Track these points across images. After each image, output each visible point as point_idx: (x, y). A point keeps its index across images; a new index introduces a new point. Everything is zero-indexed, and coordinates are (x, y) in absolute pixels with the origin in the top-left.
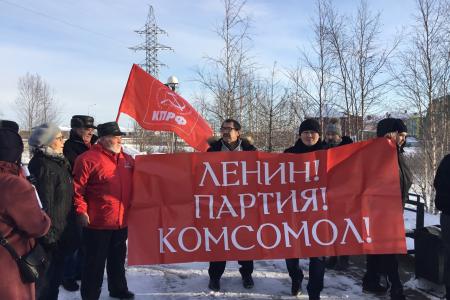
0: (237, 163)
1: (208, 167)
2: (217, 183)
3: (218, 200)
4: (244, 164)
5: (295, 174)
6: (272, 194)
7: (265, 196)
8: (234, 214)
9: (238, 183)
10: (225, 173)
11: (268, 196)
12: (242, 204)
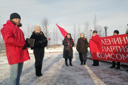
0: (107, 39)
1: (102, 41)
2: (105, 44)
3: (106, 48)
4: (109, 39)
5: (122, 41)
6: (118, 47)
7: (116, 47)
8: (110, 51)
9: (109, 44)
10: (106, 42)
11: (117, 47)
12: (111, 49)
